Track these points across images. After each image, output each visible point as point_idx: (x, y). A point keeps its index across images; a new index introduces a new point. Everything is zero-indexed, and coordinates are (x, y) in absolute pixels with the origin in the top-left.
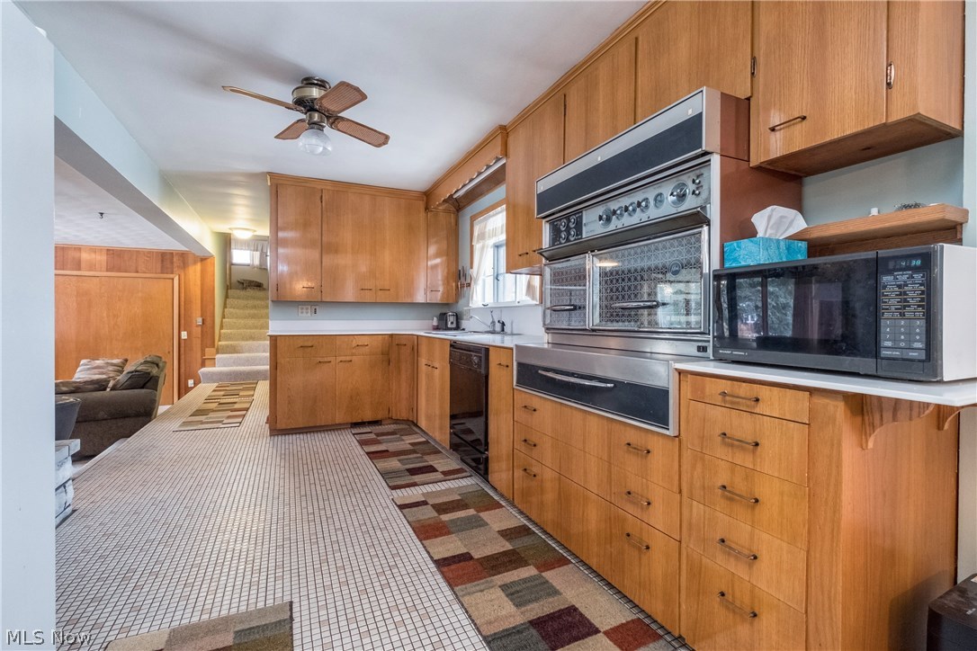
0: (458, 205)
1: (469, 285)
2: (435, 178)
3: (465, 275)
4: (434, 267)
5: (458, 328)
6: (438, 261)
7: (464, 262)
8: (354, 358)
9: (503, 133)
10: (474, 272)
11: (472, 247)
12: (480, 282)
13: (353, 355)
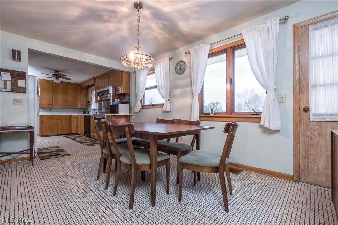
0: (88, 87)
1: (91, 105)
2: (83, 82)
3: (90, 102)
4: (83, 100)
5: (88, 114)
6: (84, 98)
7: (89, 100)
8: (62, 120)
9: (95, 79)
10: (91, 102)
11: (91, 97)
12: (93, 104)
13: (62, 119)
